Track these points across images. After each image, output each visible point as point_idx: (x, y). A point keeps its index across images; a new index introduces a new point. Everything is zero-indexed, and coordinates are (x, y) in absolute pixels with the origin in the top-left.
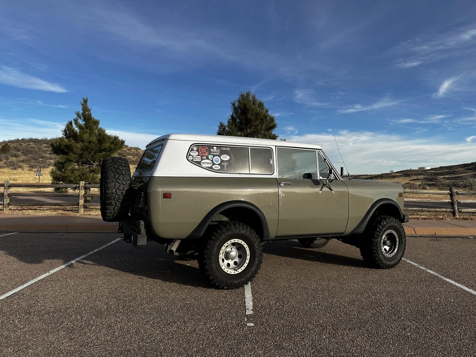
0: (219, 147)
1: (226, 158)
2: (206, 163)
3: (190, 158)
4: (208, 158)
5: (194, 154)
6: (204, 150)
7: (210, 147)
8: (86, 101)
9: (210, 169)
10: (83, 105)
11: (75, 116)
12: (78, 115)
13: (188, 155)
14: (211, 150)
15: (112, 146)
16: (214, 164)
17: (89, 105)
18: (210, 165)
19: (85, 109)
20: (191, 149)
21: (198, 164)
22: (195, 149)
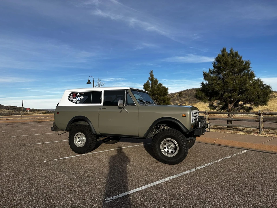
0: (80, 93)
1: (82, 97)
2: (75, 100)
3: (70, 98)
4: (75, 98)
5: (71, 97)
6: (75, 95)
7: (77, 93)
8: (152, 72)
9: (76, 103)
10: (150, 74)
11: (148, 80)
12: (149, 78)
13: (69, 97)
14: (77, 95)
15: (159, 92)
16: (77, 100)
17: (153, 73)
18: (76, 101)
19: (152, 76)
20: (70, 95)
21: (72, 101)
22: (72, 95)
